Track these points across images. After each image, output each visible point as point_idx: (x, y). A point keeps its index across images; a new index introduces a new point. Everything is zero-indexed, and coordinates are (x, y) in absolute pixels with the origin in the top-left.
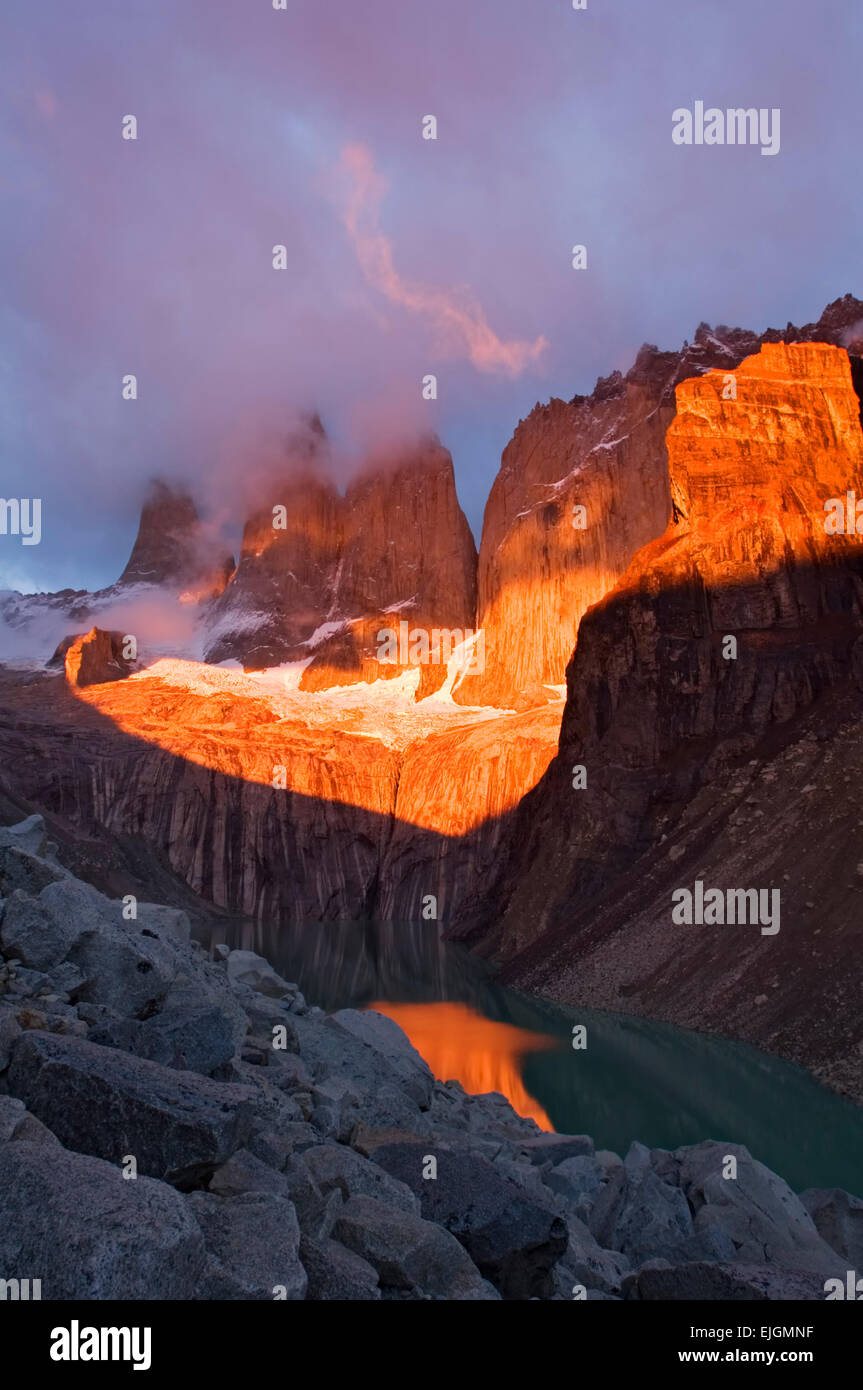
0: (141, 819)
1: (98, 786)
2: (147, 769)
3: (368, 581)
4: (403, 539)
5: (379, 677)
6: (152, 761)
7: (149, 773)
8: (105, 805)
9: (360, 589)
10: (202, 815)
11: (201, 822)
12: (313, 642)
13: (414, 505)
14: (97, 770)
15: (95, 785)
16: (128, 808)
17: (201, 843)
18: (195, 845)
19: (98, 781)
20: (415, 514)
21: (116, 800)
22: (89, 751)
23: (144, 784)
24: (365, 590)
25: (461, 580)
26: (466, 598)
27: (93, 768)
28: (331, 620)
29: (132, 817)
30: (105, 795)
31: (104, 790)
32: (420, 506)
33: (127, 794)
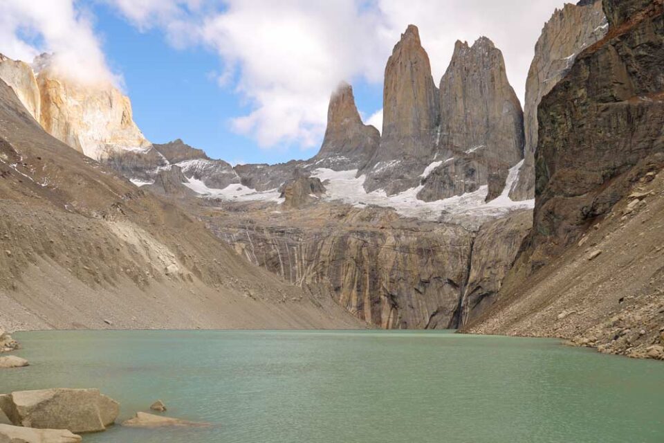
0: (322, 274)
1: (298, 257)
2: (324, 247)
3: (456, 136)
4: (475, 108)
5: (465, 191)
6: (327, 243)
7: (325, 249)
8: (302, 268)
9: (451, 141)
10: (356, 271)
11: (355, 275)
12: (425, 175)
13: (481, 86)
14: (297, 249)
15: (296, 258)
16: (315, 269)
17: (355, 286)
18: (353, 288)
19: (298, 255)
20: (481, 92)
21: (308, 265)
22: (293, 239)
23: (323, 255)
24: (454, 141)
25: (513, 129)
26: (517, 139)
27: (295, 248)
28: (435, 161)
29: (317, 273)
30: (302, 263)
31: (301, 260)
32: (485, 87)
33: (314, 262)
